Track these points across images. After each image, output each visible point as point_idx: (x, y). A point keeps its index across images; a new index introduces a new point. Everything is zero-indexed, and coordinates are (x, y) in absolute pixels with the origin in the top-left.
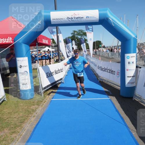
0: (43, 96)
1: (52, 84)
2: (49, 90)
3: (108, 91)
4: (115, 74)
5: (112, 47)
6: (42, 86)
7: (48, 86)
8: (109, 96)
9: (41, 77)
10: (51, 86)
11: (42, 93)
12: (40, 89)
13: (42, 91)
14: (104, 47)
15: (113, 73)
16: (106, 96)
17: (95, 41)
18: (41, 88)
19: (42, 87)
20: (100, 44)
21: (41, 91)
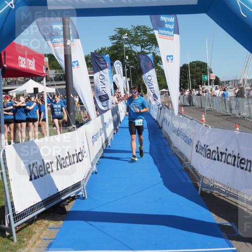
0: (15, 240)
1: (45, 202)
2: (36, 220)
3: (229, 225)
4: (250, 171)
5: (241, 82)
6: (13, 206)
7: (32, 209)
8: (234, 242)
9: (10, 178)
10: (43, 209)
11: (14, 231)
12: (7, 216)
13: (14, 226)
14: (217, 82)
15: (244, 166)
16: (222, 241)
17: (188, 63)
18: (11, 214)
19: (13, 210)
20: (205, 73)
21: (10, 225)
